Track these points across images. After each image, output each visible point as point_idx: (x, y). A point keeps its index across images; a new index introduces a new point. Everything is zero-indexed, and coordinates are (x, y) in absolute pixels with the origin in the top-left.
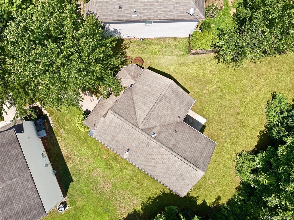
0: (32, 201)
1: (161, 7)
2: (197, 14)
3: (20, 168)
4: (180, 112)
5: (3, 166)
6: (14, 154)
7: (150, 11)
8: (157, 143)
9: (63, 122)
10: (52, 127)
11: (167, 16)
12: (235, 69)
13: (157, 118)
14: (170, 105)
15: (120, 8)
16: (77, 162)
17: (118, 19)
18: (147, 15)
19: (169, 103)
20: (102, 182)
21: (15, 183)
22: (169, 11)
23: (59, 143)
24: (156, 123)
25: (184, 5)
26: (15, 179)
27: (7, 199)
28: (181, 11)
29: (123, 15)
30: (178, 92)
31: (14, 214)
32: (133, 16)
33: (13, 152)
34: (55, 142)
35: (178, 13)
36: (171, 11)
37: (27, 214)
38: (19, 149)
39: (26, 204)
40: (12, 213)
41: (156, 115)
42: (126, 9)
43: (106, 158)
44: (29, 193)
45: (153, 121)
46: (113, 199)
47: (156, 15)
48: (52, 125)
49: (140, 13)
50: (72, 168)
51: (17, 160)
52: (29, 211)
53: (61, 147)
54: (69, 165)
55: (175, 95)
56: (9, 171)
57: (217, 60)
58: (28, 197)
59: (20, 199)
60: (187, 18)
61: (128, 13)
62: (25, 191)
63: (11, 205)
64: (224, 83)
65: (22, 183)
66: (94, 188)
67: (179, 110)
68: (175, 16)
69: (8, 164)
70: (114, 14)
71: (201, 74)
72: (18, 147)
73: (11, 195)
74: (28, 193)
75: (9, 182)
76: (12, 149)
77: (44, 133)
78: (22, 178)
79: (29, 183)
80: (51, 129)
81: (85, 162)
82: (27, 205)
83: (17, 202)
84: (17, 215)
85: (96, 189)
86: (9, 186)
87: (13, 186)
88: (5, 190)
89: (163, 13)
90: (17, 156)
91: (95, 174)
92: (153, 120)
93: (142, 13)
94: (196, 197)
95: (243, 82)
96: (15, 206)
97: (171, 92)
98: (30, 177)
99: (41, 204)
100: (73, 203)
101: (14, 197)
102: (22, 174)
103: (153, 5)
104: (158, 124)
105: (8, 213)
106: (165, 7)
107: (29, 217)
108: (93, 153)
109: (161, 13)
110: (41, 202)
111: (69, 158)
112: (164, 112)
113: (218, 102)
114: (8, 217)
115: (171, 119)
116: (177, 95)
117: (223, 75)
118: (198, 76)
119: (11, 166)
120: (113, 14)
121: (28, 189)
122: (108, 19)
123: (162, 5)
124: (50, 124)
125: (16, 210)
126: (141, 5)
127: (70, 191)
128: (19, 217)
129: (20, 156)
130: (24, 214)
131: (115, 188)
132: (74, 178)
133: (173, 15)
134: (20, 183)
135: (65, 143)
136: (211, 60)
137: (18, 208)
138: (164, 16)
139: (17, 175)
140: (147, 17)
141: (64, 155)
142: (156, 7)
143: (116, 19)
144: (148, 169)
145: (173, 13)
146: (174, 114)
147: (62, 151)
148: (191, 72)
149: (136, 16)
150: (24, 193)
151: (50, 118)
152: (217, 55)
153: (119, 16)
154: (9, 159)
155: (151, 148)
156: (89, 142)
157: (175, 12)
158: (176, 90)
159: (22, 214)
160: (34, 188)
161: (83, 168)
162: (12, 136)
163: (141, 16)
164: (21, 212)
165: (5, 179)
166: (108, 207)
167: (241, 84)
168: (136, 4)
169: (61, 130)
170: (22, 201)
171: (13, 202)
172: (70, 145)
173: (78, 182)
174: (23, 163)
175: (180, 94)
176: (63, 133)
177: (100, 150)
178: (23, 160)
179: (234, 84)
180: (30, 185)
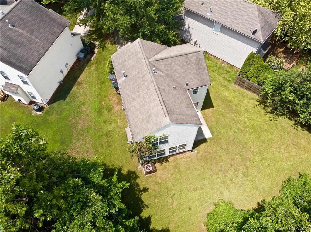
0: (31, 59)
1: (232, 17)
2: (258, 36)
3: (48, 39)
4: (190, 81)
5: (42, 28)
6: (55, 31)
7: (222, 16)
8: (153, 77)
9: (100, 62)
10: (91, 60)
11: (233, 26)
12: (271, 120)
13: (168, 66)
14: (187, 67)
15: (203, 4)
16: (82, 91)
17: (196, 11)
18: (218, 18)
19: (187, 65)
20: (83, 117)
21: (36, 41)
22: (237, 23)
23: (84, 71)
24: (165, 69)
25: (251, 24)
26: (38, 40)
27: (21, 42)
28: (247, 27)
29: (200, 9)
30: (201, 63)
31: (12, 53)
32: (208, 14)
33: (55, 29)
34: (83, 69)
35: (242, 28)
36: (238, 24)
37: (18, 61)
38: (60, 32)
39: (26, 56)
40: (12, 51)
41: (169, 63)
42: (205, 7)
43: (104, 104)
44: (36, 54)
45: (163, 66)
46: (77, 137)
47: (224, 21)
48: (92, 59)
49: (214, 14)
50: (74, 91)
51: (52, 34)
52: (22, 62)
53: (82, 74)
54: (74, 89)
55: (196, 62)
56: (41, 34)
57: (259, 103)
58: (32, 55)
59: (26, 50)
60: (248, 35)
61: (205, 10)
62: (35, 50)
63: (18, 47)
64: (252, 123)
65: (39, 46)
66: (73, 117)
67: (191, 79)
68: (239, 29)
69: (45, 30)
70: (196, 6)
71: (235, 102)
72: (61, 30)
73: (25, 44)
74: (34, 53)
75: (33, 37)
76: (57, 28)
77: (82, 55)
78: (42, 44)
79: (42, 50)
80: (89, 61)
81: (86, 96)
82: (25, 58)
83: (23, 50)
84: (13, 54)
85: (73, 119)
86: (31, 39)
87: (33, 41)
88: (26, 38)
89: (231, 22)
90: (55, 33)
91: (84, 108)
92: (164, 64)
93: (216, 15)
94: (146, 205)
95: (273, 136)
96: (19, 50)
97: (195, 57)
98: (47, 48)
99: (33, 66)
100: (48, 113)
101: (25, 46)
102: (45, 42)
103: (227, 13)
104: (165, 72)
105: (11, 48)
106: (236, 19)
107: (18, 64)
108: (99, 94)
109: (230, 21)
110: (34, 65)
111: (79, 84)
112: (178, 67)
113: (235, 132)
114: (8, 50)
115: (179, 79)
116: (198, 64)
117: (256, 116)
118: (231, 102)
119: (45, 33)
120: (194, 5)
121: (37, 52)
122: (188, 7)
123: (234, 16)
124: (91, 58)
125: (17, 52)
126: (218, 9)
127: (55, 104)
128: (13, 57)
129: (56, 34)
130: (17, 59)
131: (87, 131)
132: (68, 99)
133: (238, 27)
134: (38, 45)
135: (88, 74)
136: (252, 99)
137: (19, 52)
138: (230, 25)
139: (42, 40)
140: (217, 19)
141: (78, 80)
142: (228, 16)
143: (194, 10)
144: (127, 100)
145: (238, 26)
146: (184, 77)
147: (80, 77)
148: (227, 95)
149: (210, 15)
150: (33, 51)
151: (95, 55)
152: (260, 100)
153: (197, 9)
154: (49, 29)
155: (144, 81)
156: (104, 86)
157: (241, 26)
158: (200, 60)
159: (16, 58)
160: (41, 56)
161: (80, 98)
162: (65, 23)
163: (213, 16)
164: (17, 56)
165: (34, 34)
166: (67, 140)
167: (270, 137)
168: (215, 7)
169: (94, 66)
170: (26, 52)
171: (22, 47)
172: (89, 77)
173: (68, 103)
174: (53, 38)
175: (202, 66)
176: (93, 68)
177: (105, 97)
178: (55, 38)
179: (262, 131)
180: (42, 51)
